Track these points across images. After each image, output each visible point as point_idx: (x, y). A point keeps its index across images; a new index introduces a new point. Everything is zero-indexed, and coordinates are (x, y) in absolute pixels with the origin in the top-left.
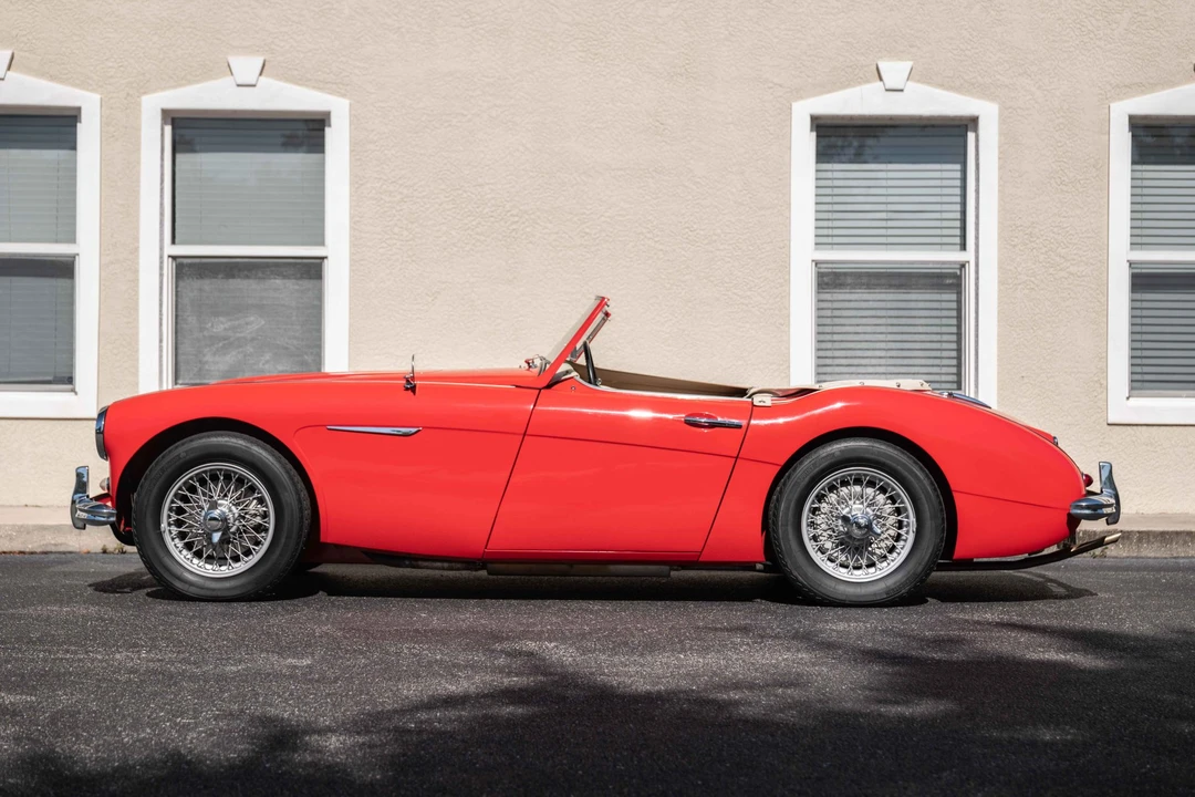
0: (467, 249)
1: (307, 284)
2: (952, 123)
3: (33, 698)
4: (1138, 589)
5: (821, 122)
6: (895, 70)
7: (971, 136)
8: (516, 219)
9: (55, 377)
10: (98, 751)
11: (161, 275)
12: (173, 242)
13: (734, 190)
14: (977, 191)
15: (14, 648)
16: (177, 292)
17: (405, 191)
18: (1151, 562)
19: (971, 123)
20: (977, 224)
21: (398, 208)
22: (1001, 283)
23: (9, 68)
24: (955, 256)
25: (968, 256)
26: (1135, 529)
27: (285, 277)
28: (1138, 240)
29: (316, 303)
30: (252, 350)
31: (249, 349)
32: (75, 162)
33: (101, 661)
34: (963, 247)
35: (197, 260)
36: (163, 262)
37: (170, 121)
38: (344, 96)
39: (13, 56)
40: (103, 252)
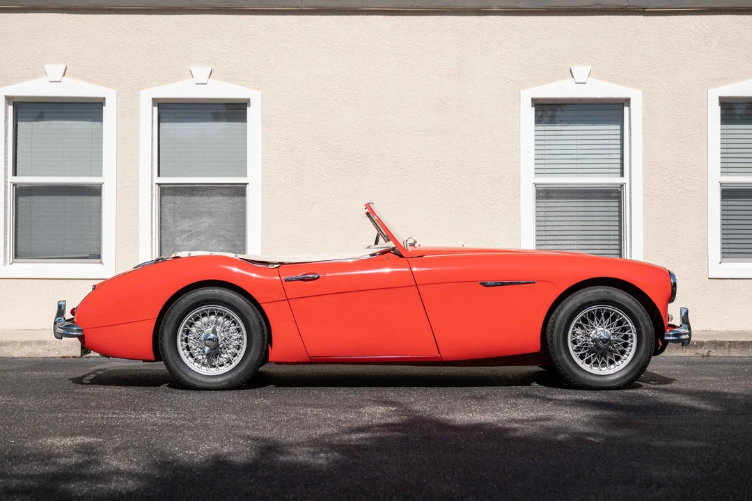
1: (237, 199)
2: (615, 102)
3: (101, 440)
4: (732, 375)
5: (538, 102)
6: (581, 72)
7: (626, 109)
8: (359, 160)
9: (90, 255)
10: (145, 470)
11: (152, 195)
12: (159, 176)
13: (487, 142)
14: (630, 142)
15: (83, 412)
16: (161, 204)
18: (737, 359)
19: (627, 102)
20: (630, 161)
21: (290, 155)
22: (645, 195)
23: (64, 75)
24: (617, 180)
25: (625, 180)
26: (727, 340)
27: (223, 195)
28: (725, 170)
29: (242, 210)
30: (205, 238)
31: (203, 237)
32: (101, 129)
33: (135, 419)
34: (622, 175)
35: (173, 186)
36: (153, 187)
37: (157, 105)
38: (258, 89)
39: (66, 69)
40: (119, 181)
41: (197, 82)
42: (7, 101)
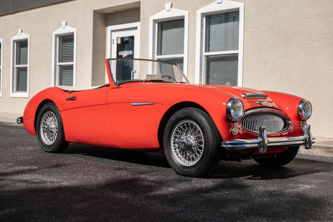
0: (275, 48)
11: (201, 61)
12: (205, 52)
16: (207, 66)
17: (258, 31)
21: (256, 36)
23: (171, 7)
36: (202, 57)
37: (205, 16)
38: (243, 2)
39: (172, 4)
40: (189, 56)
41: (218, 3)
42: (154, 22)
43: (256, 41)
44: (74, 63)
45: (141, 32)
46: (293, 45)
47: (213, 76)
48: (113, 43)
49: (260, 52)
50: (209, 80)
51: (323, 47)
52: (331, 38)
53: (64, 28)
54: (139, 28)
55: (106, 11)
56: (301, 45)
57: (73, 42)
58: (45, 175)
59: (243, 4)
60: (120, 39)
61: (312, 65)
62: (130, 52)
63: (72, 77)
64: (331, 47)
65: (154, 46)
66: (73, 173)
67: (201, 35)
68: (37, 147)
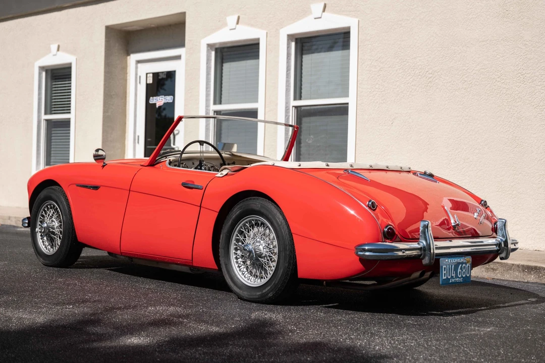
0: (408, 94)
11: (287, 116)
17: (382, 65)
23: (238, 23)
36: (289, 109)
37: (294, 40)
38: (357, 17)
39: (239, 18)
40: (266, 106)
41: (315, 18)
42: (209, 48)
43: (377, 84)
44: (71, 116)
45: (186, 64)
46: (438, 90)
47: (307, 141)
48: (140, 83)
49: (384, 101)
50: (300, 147)
51: (487, 95)
52: (498, 80)
53: (54, 55)
54: (183, 57)
55: (127, 27)
56: (451, 91)
57: (71, 80)
58: (9, 307)
59: (356, 20)
60: (151, 75)
61: (469, 124)
62: (169, 99)
63: (67, 140)
64: (498, 96)
65: (208, 90)
66: (57, 304)
67: (287, 71)
68: (2, 261)
